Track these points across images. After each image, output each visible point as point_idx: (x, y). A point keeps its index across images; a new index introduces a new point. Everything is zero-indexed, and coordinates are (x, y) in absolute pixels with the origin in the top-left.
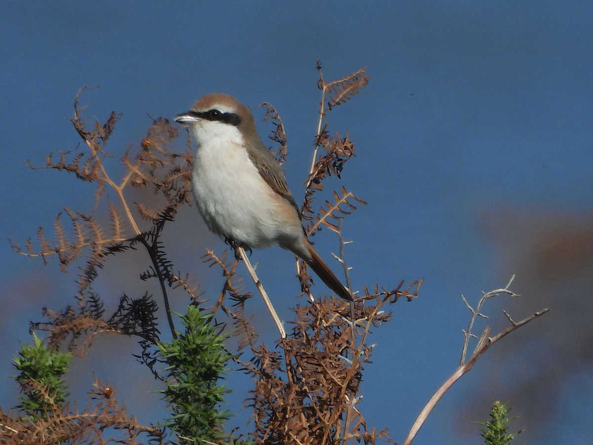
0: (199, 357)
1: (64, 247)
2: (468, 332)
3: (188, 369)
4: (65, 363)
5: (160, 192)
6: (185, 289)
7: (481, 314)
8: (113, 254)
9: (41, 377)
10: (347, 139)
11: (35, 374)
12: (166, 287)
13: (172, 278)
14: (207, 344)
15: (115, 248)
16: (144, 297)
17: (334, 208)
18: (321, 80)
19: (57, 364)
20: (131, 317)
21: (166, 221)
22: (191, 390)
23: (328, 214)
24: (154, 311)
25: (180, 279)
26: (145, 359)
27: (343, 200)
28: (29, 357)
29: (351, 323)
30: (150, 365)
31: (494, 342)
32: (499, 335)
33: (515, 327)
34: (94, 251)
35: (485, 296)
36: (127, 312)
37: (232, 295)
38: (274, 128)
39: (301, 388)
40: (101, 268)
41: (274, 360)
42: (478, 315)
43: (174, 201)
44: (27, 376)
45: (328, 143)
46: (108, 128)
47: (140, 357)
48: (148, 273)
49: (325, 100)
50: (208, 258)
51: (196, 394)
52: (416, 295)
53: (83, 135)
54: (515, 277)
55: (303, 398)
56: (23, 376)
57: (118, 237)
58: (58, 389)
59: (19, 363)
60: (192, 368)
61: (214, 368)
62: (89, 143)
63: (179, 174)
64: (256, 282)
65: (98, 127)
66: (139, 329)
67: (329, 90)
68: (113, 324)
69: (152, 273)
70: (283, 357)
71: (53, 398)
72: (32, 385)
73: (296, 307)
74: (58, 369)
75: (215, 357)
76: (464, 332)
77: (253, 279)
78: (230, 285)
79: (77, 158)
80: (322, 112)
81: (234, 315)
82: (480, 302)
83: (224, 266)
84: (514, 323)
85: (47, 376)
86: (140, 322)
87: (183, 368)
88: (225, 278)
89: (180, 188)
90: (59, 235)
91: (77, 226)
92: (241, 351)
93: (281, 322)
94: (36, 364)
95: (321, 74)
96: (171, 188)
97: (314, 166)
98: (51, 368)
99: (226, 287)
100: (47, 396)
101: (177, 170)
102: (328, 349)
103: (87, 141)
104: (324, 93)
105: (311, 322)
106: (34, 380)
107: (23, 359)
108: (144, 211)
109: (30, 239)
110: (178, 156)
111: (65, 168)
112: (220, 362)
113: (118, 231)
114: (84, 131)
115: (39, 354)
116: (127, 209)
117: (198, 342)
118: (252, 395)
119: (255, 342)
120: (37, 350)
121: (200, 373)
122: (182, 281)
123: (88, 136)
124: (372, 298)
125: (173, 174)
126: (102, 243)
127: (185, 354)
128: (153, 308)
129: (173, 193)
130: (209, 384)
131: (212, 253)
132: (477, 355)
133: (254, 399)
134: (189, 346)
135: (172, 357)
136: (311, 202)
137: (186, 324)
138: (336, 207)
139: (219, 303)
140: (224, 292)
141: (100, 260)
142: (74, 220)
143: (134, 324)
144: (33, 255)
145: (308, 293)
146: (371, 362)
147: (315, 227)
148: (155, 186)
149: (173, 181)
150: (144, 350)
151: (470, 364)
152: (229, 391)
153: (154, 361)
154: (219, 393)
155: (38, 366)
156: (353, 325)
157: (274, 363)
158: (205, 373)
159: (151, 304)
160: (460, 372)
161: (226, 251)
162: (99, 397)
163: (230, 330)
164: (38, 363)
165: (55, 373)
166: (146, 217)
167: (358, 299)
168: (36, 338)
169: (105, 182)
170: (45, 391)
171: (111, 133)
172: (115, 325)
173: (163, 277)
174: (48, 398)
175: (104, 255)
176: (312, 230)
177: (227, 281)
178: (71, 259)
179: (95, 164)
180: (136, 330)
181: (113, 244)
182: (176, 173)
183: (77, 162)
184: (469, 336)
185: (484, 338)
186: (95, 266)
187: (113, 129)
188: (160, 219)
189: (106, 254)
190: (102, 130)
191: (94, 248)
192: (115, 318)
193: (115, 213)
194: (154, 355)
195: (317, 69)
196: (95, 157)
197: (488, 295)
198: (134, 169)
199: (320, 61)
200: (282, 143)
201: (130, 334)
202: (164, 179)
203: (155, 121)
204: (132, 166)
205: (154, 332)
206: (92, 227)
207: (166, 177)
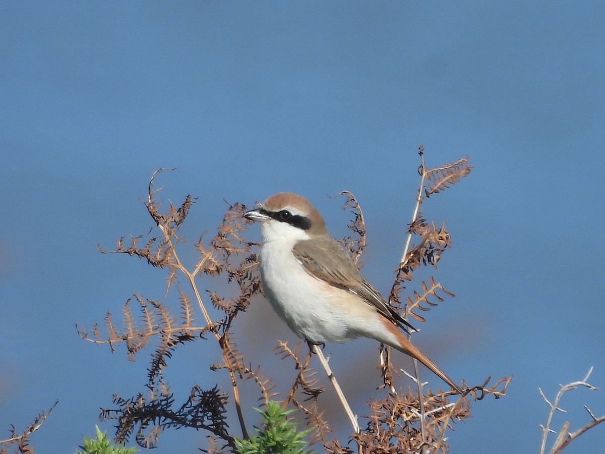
1: (132, 335)
2: (545, 427)
5: (234, 280)
6: (256, 381)
7: (559, 409)
8: (182, 343)
10: (442, 230)
13: (243, 370)
14: (287, 441)
15: (185, 338)
16: (213, 389)
17: (422, 299)
18: (422, 167)
20: (200, 409)
21: (239, 311)
23: (415, 305)
24: (225, 403)
25: (251, 371)
27: (431, 291)
28: (91, 451)
29: (420, 415)
31: (575, 438)
32: (580, 431)
33: (596, 423)
34: (163, 340)
35: (563, 389)
36: (197, 403)
37: (305, 389)
38: (354, 217)
40: (170, 358)
42: (556, 409)
43: (248, 290)
46: (182, 211)
47: (206, 452)
48: (218, 364)
49: (424, 187)
50: (280, 350)
52: (503, 392)
53: (157, 219)
54: (593, 369)
57: (188, 325)
62: (162, 228)
63: (255, 264)
64: (329, 374)
65: (172, 210)
66: (207, 422)
67: (429, 177)
68: (181, 415)
69: (222, 365)
73: (369, 401)
76: (542, 427)
77: (326, 372)
78: (302, 378)
79: (149, 243)
80: (419, 199)
81: (306, 410)
82: (558, 396)
83: (297, 359)
84: (595, 418)
86: (210, 414)
88: (298, 371)
89: (254, 278)
90: (128, 322)
91: (147, 312)
93: (354, 416)
95: (423, 160)
96: (245, 278)
97: (407, 255)
99: (299, 381)
101: (252, 259)
102: (403, 445)
103: (160, 226)
104: (423, 179)
105: (386, 417)
108: (216, 299)
109: (96, 324)
110: (253, 244)
111: (135, 253)
113: (189, 320)
114: (157, 214)
115: (101, 449)
116: (198, 297)
117: (278, 439)
120: (99, 444)
122: (253, 374)
123: (161, 220)
125: (248, 262)
126: (171, 331)
127: (264, 451)
128: (225, 400)
129: (247, 282)
131: (285, 345)
132: (556, 452)
134: (268, 443)
136: (400, 292)
137: (265, 420)
138: (423, 298)
139: (290, 397)
140: (296, 386)
141: (168, 349)
142: (143, 307)
143: (202, 417)
144: (100, 342)
145: (390, 385)
148: (229, 274)
149: (248, 270)
156: (423, 418)
159: (222, 396)
161: (300, 343)
166: (220, 307)
168: (99, 431)
169: (177, 268)
171: (186, 217)
172: (183, 417)
173: (234, 369)
177: (300, 374)
178: (139, 347)
179: (168, 249)
180: (204, 423)
181: (183, 333)
182: (251, 261)
183: (149, 247)
184: (547, 432)
185: (564, 433)
186: (163, 355)
187: (188, 213)
188: (233, 309)
189: (175, 343)
190: (176, 214)
191: (163, 336)
192: (185, 409)
193: (186, 301)
194: (222, 449)
195: (419, 155)
196: (168, 242)
197: (565, 388)
198: (208, 255)
199: (422, 146)
200: (361, 234)
201: (197, 427)
202: (238, 268)
203: (231, 207)
204: (206, 252)
205: (222, 426)
206: (161, 315)
207: (241, 265)
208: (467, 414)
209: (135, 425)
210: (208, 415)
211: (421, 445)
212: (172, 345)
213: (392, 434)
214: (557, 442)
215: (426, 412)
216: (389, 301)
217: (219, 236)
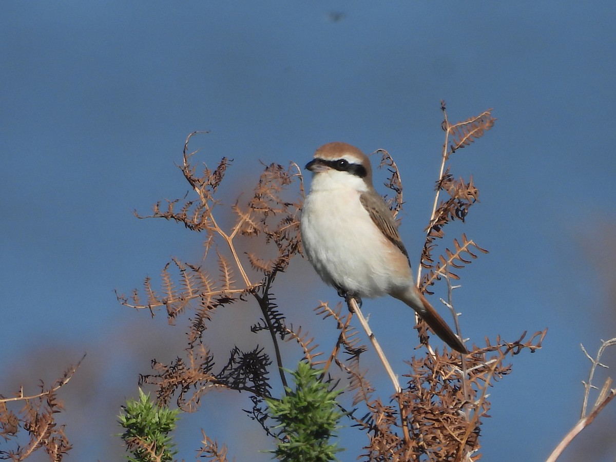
0: (310, 415)
1: (171, 299)
2: (588, 383)
3: (299, 428)
4: (172, 420)
5: (272, 241)
6: (298, 342)
7: (601, 364)
8: (222, 305)
9: (147, 435)
10: (471, 185)
11: (141, 431)
12: (277, 340)
13: (284, 331)
14: (318, 402)
15: (224, 300)
16: (255, 351)
17: (454, 257)
18: (445, 122)
19: (164, 421)
20: (242, 371)
21: (278, 272)
22: (302, 449)
23: (448, 263)
24: (266, 364)
25: (292, 332)
26: (256, 414)
27: (464, 248)
28: (134, 413)
29: (462, 372)
30: (261, 421)
34: (203, 304)
35: (604, 345)
36: (238, 365)
37: (346, 348)
38: (390, 175)
39: (418, 443)
40: (210, 320)
41: (389, 415)
42: (598, 364)
43: (286, 251)
44: (133, 434)
45: (452, 186)
46: (218, 174)
47: (251, 413)
48: (259, 325)
49: (449, 142)
50: (321, 310)
51: (308, 453)
52: (539, 346)
53: (192, 182)
55: (421, 454)
56: (129, 433)
57: (227, 288)
58: (165, 447)
59: (125, 420)
60: (303, 427)
61: (325, 426)
62: (198, 191)
63: (292, 224)
64: (370, 335)
65: (207, 173)
66: (250, 384)
67: (453, 133)
68: (222, 378)
69: (263, 325)
70: (399, 412)
71: (160, 456)
72: (138, 443)
73: (411, 360)
74: (165, 426)
75: (327, 415)
76: (584, 384)
77: (366, 332)
78: (344, 338)
79: (185, 207)
80: (445, 155)
81: (349, 370)
82: (600, 351)
83: (338, 318)
85: (154, 433)
86: (252, 376)
87: (293, 426)
88: (339, 331)
89: (292, 238)
90: (167, 286)
91: (186, 276)
92: (355, 407)
93: (396, 376)
94: (142, 420)
95: (445, 115)
96: (283, 238)
97: (435, 212)
98: (157, 425)
99: (340, 340)
100: (153, 454)
101: (289, 220)
102: (444, 403)
103: (196, 189)
104: (447, 135)
105: (426, 375)
106: (140, 438)
107: (129, 416)
108: (255, 261)
109: (136, 289)
110: (289, 204)
111: (173, 217)
112: (332, 420)
113: (228, 283)
114: (193, 178)
115: (145, 411)
116: (237, 259)
117: (310, 399)
118: (367, 452)
119: (369, 398)
120: (143, 406)
121: (312, 432)
122: (294, 334)
123: (197, 184)
124: (494, 349)
125: (286, 223)
126: (211, 294)
127: (296, 412)
128: (266, 362)
129: (285, 243)
130: (321, 443)
131: (326, 305)
132: (598, 409)
133: (369, 455)
134: (300, 403)
135: (282, 415)
136: (431, 249)
137: (296, 380)
138: (456, 256)
139: (332, 357)
140: (338, 346)
141: (209, 312)
142: (182, 271)
143: (244, 379)
144: (140, 307)
145: (427, 344)
146: (489, 416)
147: (435, 276)
148: (266, 235)
149: (285, 231)
150: (255, 405)
151: (591, 416)
152: (341, 450)
153: (266, 416)
154: (331, 452)
155: (144, 423)
156: (465, 375)
157: (389, 418)
158: (317, 431)
159: (263, 357)
160: (580, 426)
161: (340, 303)
162: (208, 455)
163: (344, 386)
164: (144, 420)
165: (162, 430)
166: (258, 268)
167: (479, 350)
168: (142, 393)
169: (214, 231)
170: (152, 449)
171: (222, 180)
172: (225, 379)
173: (275, 330)
174: (155, 456)
175: (213, 307)
176: (431, 280)
177: (341, 334)
178: (179, 311)
179: (204, 213)
180: (246, 385)
181: (222, 296)
182: (288, 222)
183: (186, 211)
184: (590, 388)
185: (606, 390)
186: (203, 319)
187: (223, 176)
188: (271, 270)
189: (215, 306)
190: (212, 177)
191: (203, 300)
192: (225, 371)
193: (224, 263)
194: (265, 410)
195: (442, 110)
196: (205, 205)
197: (607, 343)
198: (245, 217)
199: (444, 101)
200: (398, 190)
201: (240, 389)
202: (275, 229)
203: (267, 168)
204: (243, 214)
205: (265, 387)
206: (200, 278)
207: (279, 226)
208: (508, 372)
209: (176, 389)
210: (250, 377)
211: (463, 403)
212: (212, 308)
213: (434, 392)
214: (599, 398)
215: (467, 369)
216: (422, 259)
217: (256, 197)
